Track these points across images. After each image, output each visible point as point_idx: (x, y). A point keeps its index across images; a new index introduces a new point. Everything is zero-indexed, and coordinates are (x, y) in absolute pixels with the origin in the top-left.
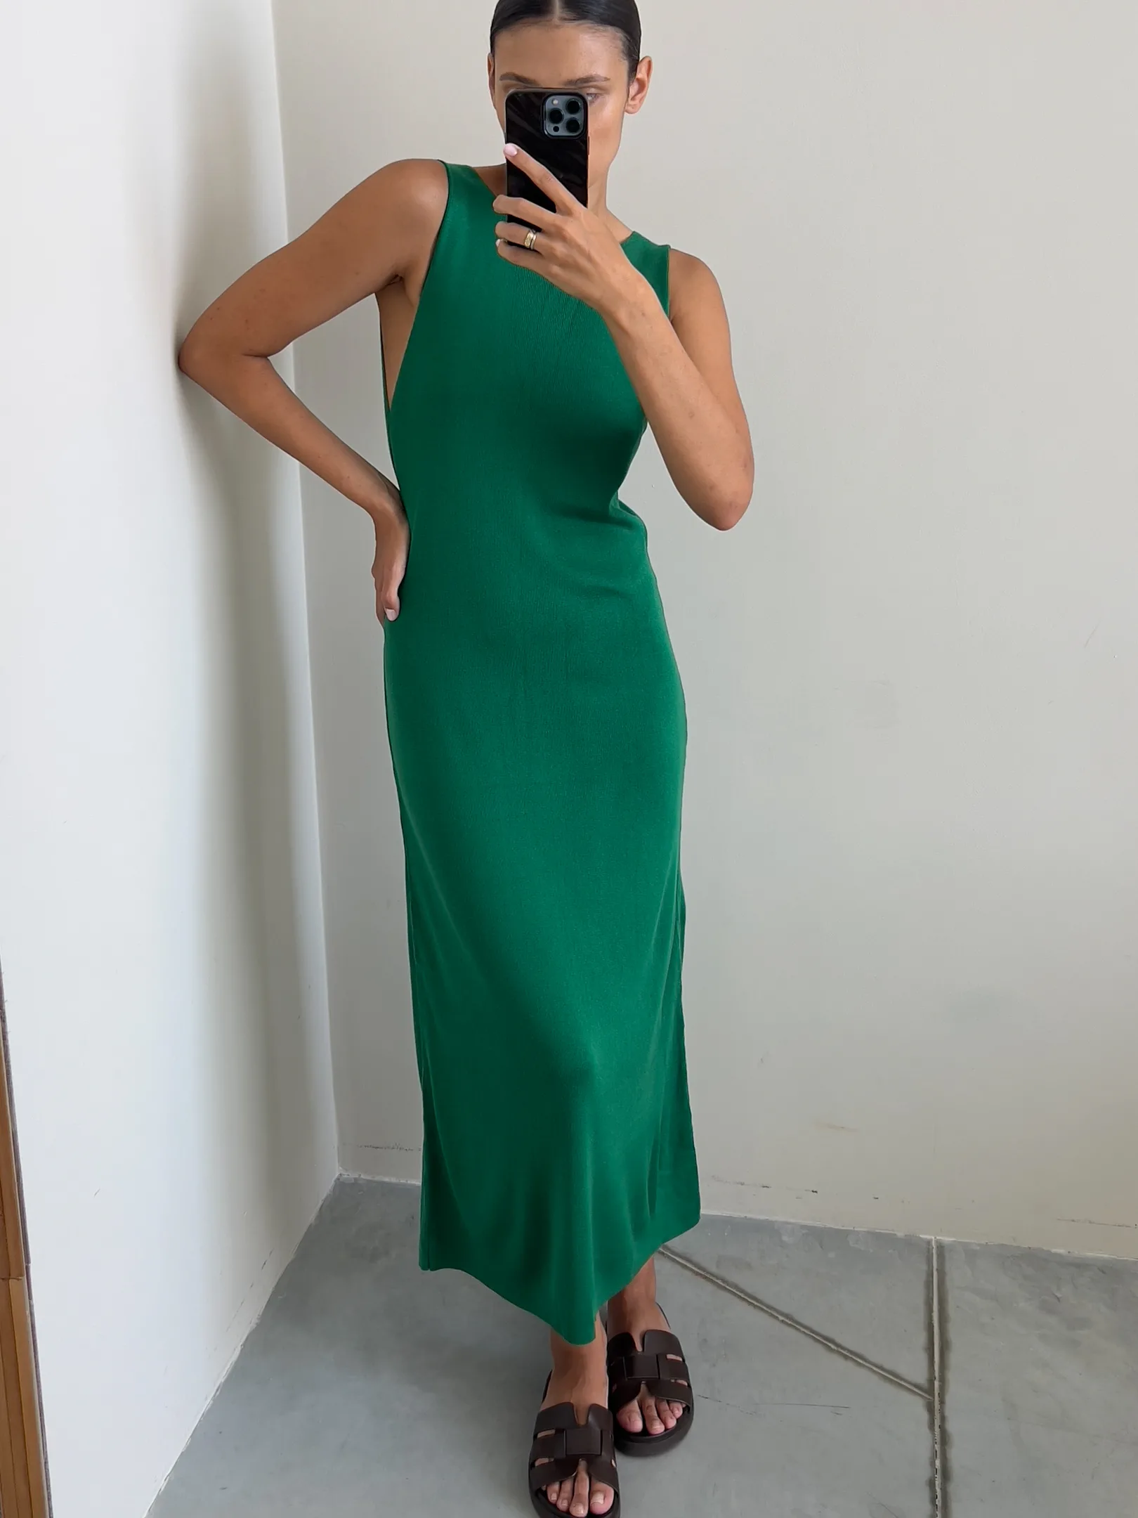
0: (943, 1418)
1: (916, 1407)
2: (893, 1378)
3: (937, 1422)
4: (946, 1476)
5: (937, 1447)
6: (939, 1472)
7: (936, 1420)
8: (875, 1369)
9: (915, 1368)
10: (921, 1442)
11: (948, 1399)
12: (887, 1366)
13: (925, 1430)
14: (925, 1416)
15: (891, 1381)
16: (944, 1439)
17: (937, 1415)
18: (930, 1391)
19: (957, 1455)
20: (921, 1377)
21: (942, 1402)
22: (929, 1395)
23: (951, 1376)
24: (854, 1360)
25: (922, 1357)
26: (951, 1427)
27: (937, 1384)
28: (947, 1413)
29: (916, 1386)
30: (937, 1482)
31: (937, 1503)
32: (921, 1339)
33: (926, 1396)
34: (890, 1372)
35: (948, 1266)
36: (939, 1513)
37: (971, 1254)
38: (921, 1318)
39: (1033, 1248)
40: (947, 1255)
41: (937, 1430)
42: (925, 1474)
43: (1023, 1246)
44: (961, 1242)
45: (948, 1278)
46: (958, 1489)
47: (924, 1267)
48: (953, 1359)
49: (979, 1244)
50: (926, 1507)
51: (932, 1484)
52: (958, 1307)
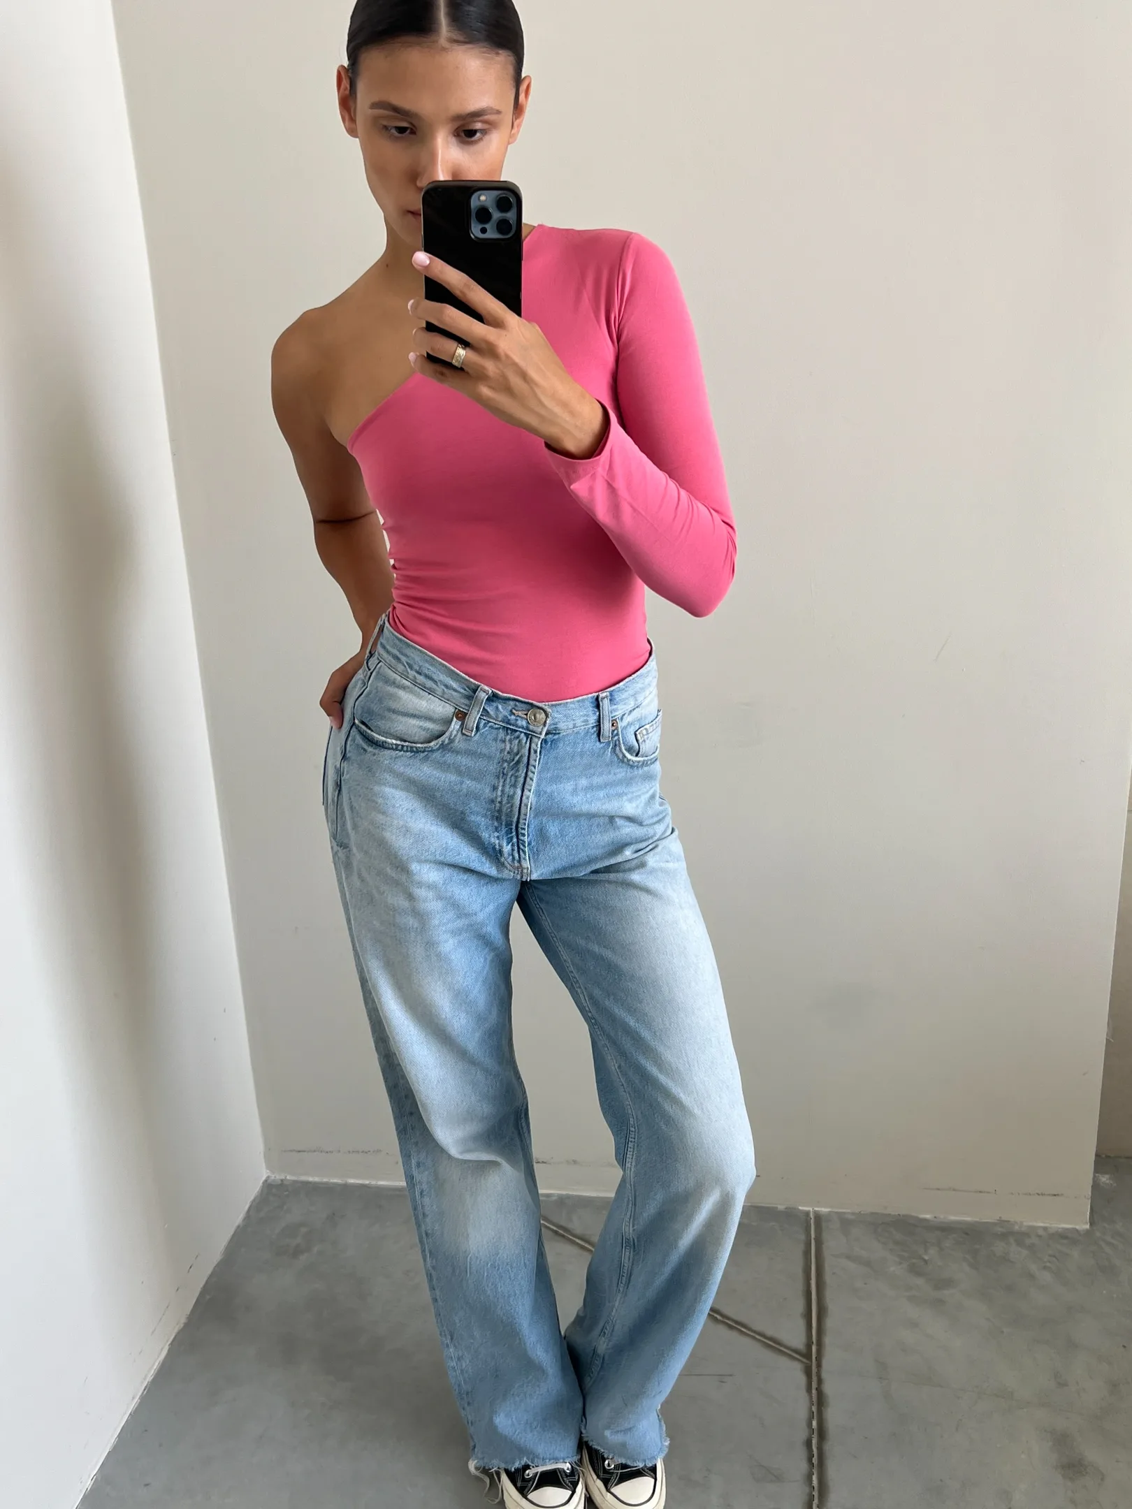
0: (820, 1381)
1: (794, 1372)
2: (774, 1345)
3: (814, 1385)
4: (822, 1434)
5: (814, 1409)
6: (815, 1432)
7: (813, 1383)
9: (794, 1336)
10: (800, 1405)
11: (825, 1363)
12: (770, 1333)
13: (803, 1393)
14: (802, 1379)
15: (772, 1347)
16: (820, 1402)
17: (815, 1379)
18: (808, 1355)
19: (834, 1416)
20: (798, 1342)
21: (819, 1366)
22: (808, 1359)
23: (827, 1340)
25: (801, 1324)
26: (828, 1388)
27: (814, 1348)
28: (824, 1375)
29: (796, 1351)
30: (814, 1442)
31: (813, 1461)
32: (800, 1306)
33: (804, 1360)
34: (771, 1339)
35: (825, 1235)
36: (815, 1471)
37: (846, 1223)
38: (800, 1286)
39: (903, 1216)
40: (824, 1225)
41: (814, 1391)
42: (802, 1434)
43: (893, 1213)
44: (836, 1212)
45: (824, 1247)
46: (834, 1448)
47: (803, 1237)
48: (830, 1323)
49: (853, 1214)
50: (804, 1466)
51: (808, 1443)
52: (834, 1273)
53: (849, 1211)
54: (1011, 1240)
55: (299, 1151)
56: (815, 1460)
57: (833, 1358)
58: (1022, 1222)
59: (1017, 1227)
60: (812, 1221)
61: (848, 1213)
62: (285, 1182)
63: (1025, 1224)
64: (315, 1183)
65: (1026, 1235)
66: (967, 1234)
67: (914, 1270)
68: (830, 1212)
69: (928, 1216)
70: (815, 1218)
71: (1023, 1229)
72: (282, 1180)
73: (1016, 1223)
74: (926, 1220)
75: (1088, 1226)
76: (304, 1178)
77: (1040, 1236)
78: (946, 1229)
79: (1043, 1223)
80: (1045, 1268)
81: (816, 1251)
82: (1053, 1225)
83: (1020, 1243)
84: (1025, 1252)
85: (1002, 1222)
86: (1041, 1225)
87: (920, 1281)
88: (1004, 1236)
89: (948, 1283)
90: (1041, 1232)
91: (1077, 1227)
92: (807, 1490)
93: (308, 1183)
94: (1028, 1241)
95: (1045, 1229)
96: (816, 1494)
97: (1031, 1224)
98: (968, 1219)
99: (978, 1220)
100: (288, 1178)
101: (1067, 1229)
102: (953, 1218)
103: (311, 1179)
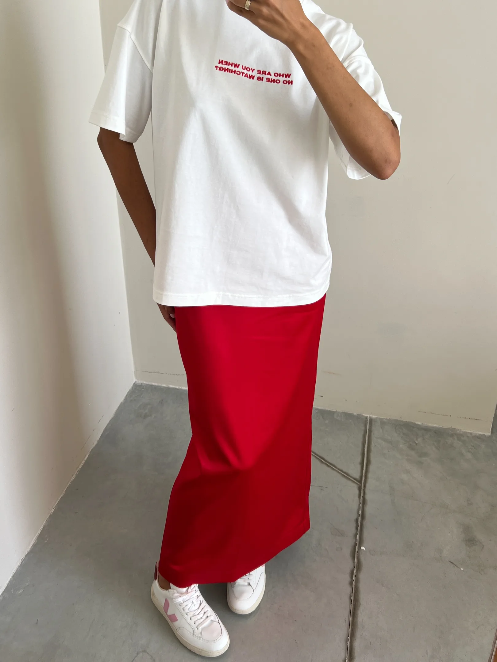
0: (364, 493)
1: (353, 488)
2: (346, 475)
3: (362, 495)
4: (363, 517)
5: (361, 505)
6: (360, 516)
7: (361, 494)
8: (339, 471)
9: (355, 472)
10: (355, 503)
11: (367, 485)
12: (344, 470)
13: (357, 498)
14: (357, 492)
15: (345, 476)
16: (364, 502)
17: (362, 492)
18: (360, 481)
19: (369, 509)
20: (357, 475)
21: (365, 486)
22: (360, 483)
23: (370, 475)
24: (331, 467)
25: (359, 467)
26: (368, 497)
27: (363, 478)
28: (367, 491)
29: (355, 479)
30: (359, 520)
31: (358, 529)
32: (359, 459)
33: (358, 483)
34: (345, 473)
35: (373, 428)
36: (358, 533)
37: (383, 423)
38: (360, 449)
39: (408, 422)
40: (373, 423)
41: (361, 498)
42: (355, 516)
43: (404, 420)
44: (379, 418)
45: (372, 433)
46: (367, 523)
47: (363, 428)
48: (372, 468)
49: (387, 419)
50: (353, 530)
51: (357, 521)
52: (375, 446)
53: (385, 418)
54: (455, 437)
55: (149, 372)
56: (359, 528)
57: (371, 483)
58: (461, 430)
59: (458, 432)
60: (368, 422)
61: (384, 419)
62: (143, 385)
63: (462, 430)
64: (155, 386)
65: (462, 435)
66: (436, 433)
67: (411, 448)
68: (377, 417)
69: (419, 423)
70: (370, 419)
71: (461, 433)
72: (141, 384)
73: (458, 429)
74: (418, 425)
75: (490, 434)
76: (150, 383)
77: (468, 437)
78: (427, 430)
79: (470, 430)
80: (469, 452)
81: (369, 434)
82: (474, 432)
83: (459, 439)
84: (461, 443)
85: (453, 429)
86: (470, 431)
87: (413, 453)
88: (452, 436)
89: (425, 455)
90: (469, 435)
91: (485, 434)
92: (354, 540)
93: (152, 386)
94: (463, 438)
95: (471, 434)
96: (358, 543)
97: (464, 430)
98: (437, 426)
99: (441, 427)
100: (144, 382)
101: (480, 434)
102: (430, 425)
103: (154, 384)
